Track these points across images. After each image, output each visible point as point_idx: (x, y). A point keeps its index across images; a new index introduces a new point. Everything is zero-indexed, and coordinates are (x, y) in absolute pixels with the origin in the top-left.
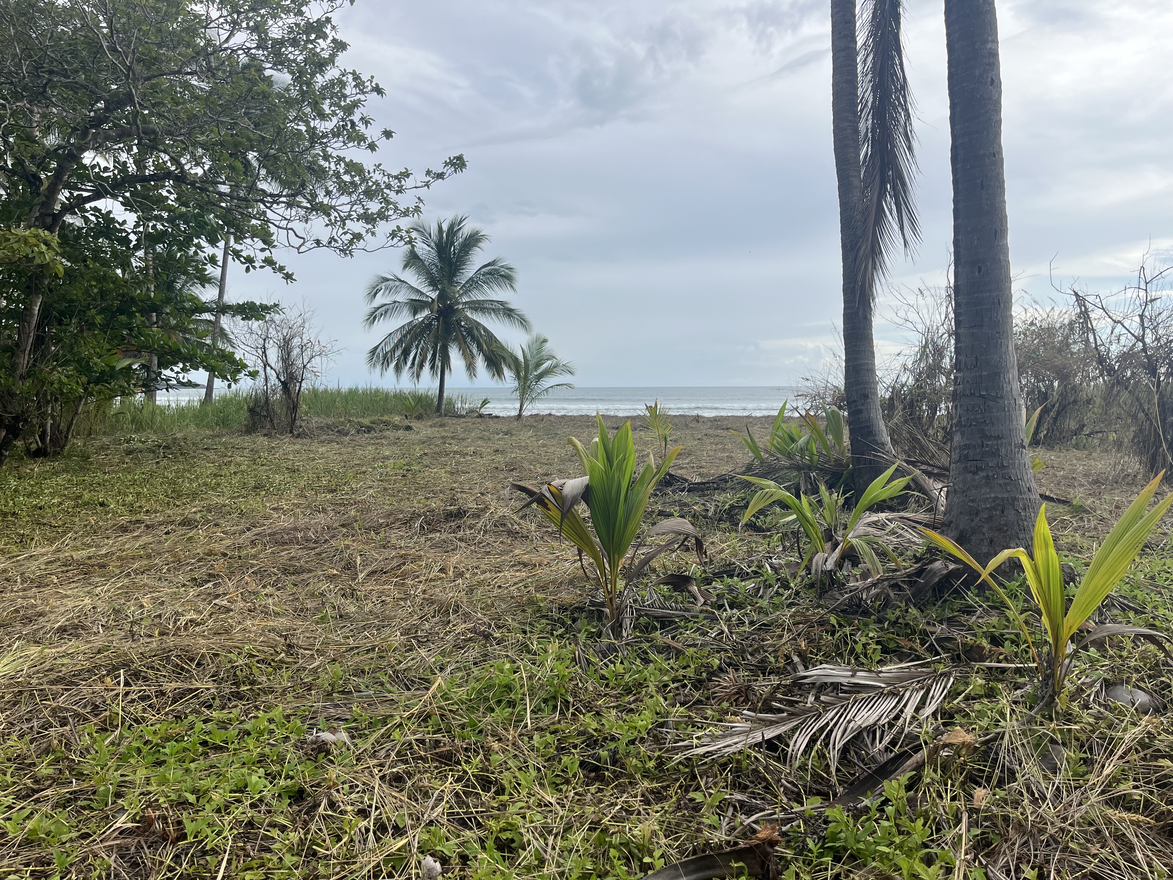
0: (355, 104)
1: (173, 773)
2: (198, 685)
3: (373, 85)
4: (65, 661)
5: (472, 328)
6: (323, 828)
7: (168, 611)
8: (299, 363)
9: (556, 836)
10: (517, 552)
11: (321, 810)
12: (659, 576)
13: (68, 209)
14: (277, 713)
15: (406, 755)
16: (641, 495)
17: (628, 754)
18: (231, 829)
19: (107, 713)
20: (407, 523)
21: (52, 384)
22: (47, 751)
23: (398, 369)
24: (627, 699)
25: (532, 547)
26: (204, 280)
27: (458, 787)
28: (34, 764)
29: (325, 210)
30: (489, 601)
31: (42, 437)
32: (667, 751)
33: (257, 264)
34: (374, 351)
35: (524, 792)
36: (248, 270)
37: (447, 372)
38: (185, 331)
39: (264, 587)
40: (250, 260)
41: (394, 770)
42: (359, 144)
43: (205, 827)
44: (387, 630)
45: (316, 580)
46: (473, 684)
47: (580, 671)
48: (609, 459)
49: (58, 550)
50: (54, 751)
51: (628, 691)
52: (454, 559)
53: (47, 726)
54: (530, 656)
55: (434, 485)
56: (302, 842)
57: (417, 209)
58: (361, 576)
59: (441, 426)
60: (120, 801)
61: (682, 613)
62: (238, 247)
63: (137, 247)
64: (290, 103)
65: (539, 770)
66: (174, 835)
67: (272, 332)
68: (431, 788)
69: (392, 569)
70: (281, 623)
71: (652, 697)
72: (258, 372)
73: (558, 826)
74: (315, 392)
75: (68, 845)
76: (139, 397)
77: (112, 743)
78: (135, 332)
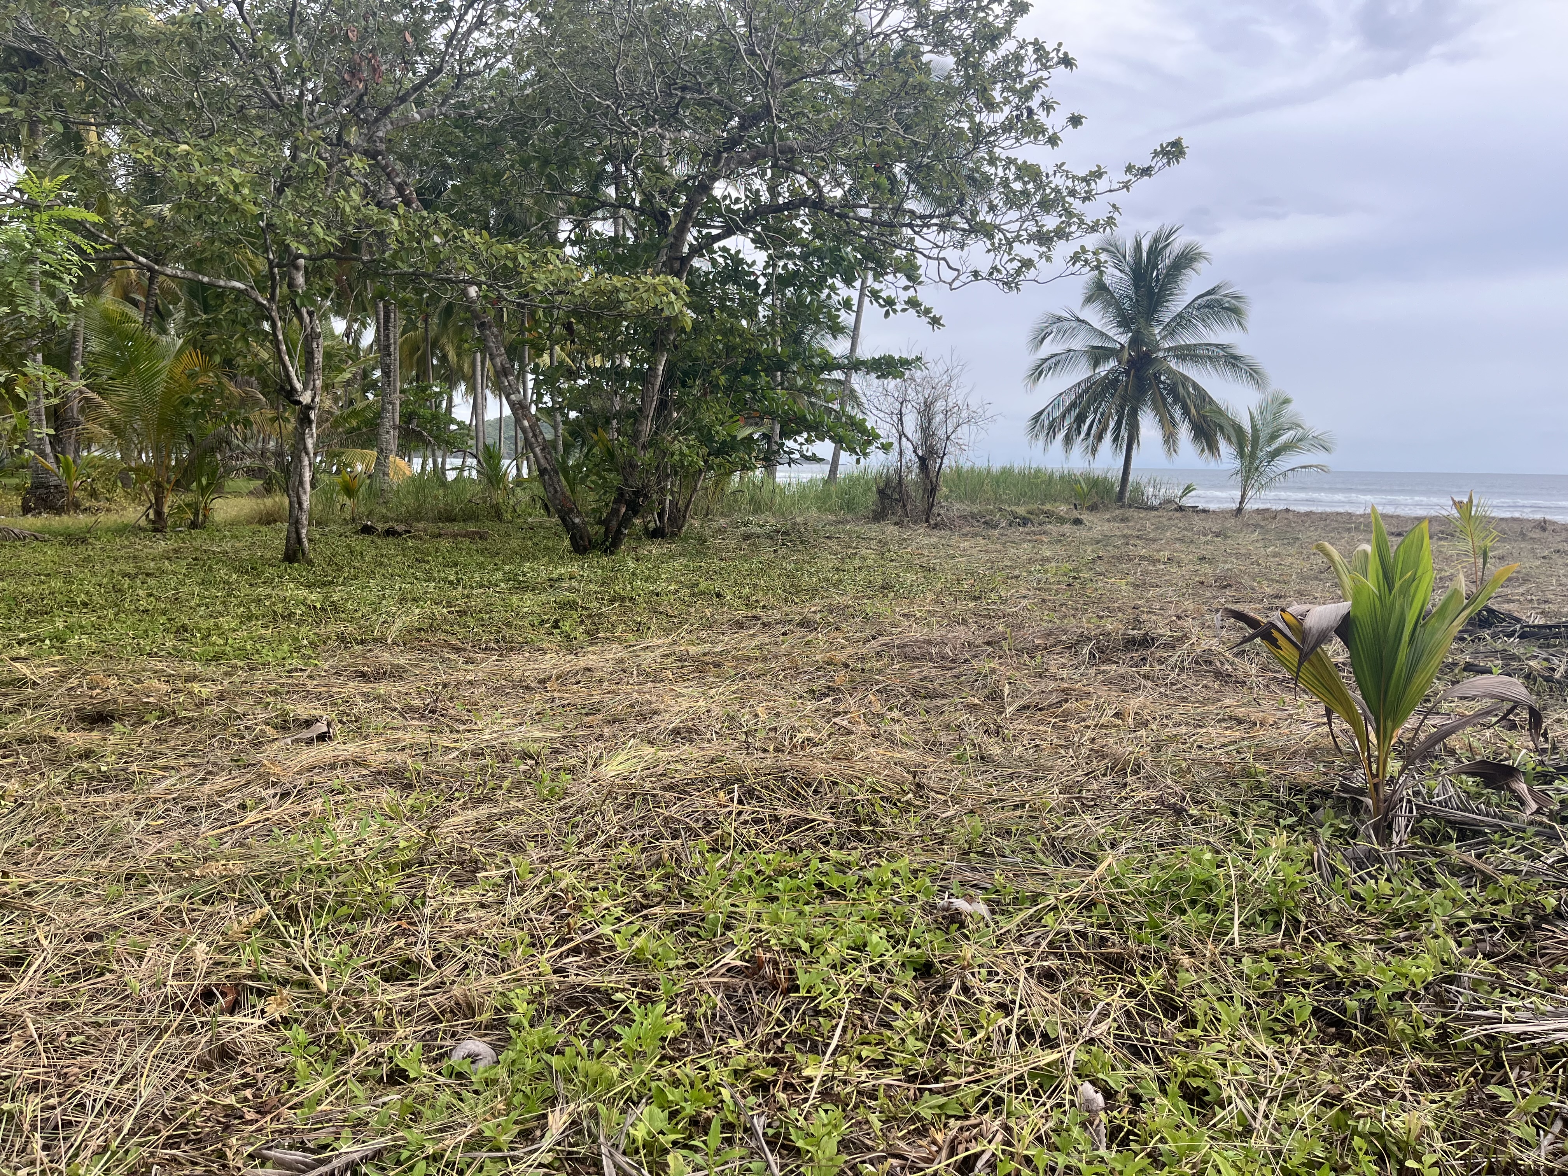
0: (1035, 85)
1: (786, 914)
2: (815, 815)
3: (1061, 55)
4: (679, 766)
5: (1175, 384)
6: (955, 1015)
7: (784, 724)
8: (941, 433)
9: (1271, 1100)
10: (1227, 702)
11: (952, 992)
12: (1459, 761)
13: (696, 251)
14: (902, 864)
15: (1061, 947)
16: (1438, 636)
17: (1391, 1012)
18: (847, 992)
19: (719, 832)
20: (1072, 647)
21: (673, 454)
22: (658, 864)
23: (1068, 440)
24: (1394, 933)
25: (1251, 697)
26: (836, 330)
27: (1131, 1004)
28: (643, 877)
29: (986, 231)
30: (1184, 765)
31: (661, 516)
32: (1456, 1019)
33: (898, 307)
34: (1037, 418)
35: (1225, 1032)
36: (887, 314)
37: (1135, 446)
38: (812, 393)
39: (890, 709)
40: (890, 302)
41: (1045, 964)
42: (1036, 138)
43: (819, 981)
44: (1041, 786)
45: (952, 709)
46: (1155, 872)
47: (1319, 881)
48: (1387, 577)
49: (675, 643)
50: (664, 865)
51: (1397, 922)
52: (1135, 703)
53: (658, 837)
54: (1241, 848)
55: (1111, 600)
56: (928, 1026)
57: (1110, 221)
58: (1009, 710)
59: (1122, 520)
60: (729, 934)
61: (1497, 821)
62: (877, 286)
63: (766, 293)
64: (951, 93)
65: (1249, 1007)
66: (784, 985)
67: (911, 394)
68: (1093, 997)
69: (1050, 706)
70: (909, 756)
71: (1436, 937)
72: (891, 444)
73: (1275, 1088)
74: (959, 472)
75: (674, 972)
76: (759, 473)
77: (723, 867)
78: (759, 396)
